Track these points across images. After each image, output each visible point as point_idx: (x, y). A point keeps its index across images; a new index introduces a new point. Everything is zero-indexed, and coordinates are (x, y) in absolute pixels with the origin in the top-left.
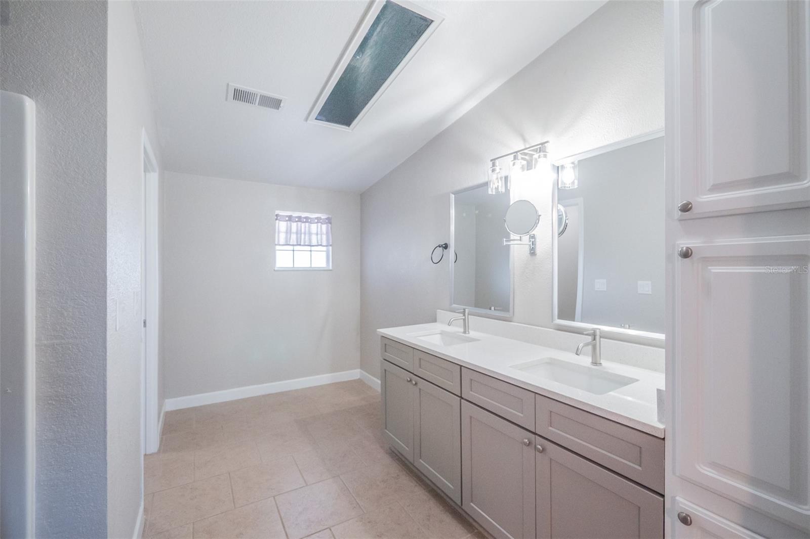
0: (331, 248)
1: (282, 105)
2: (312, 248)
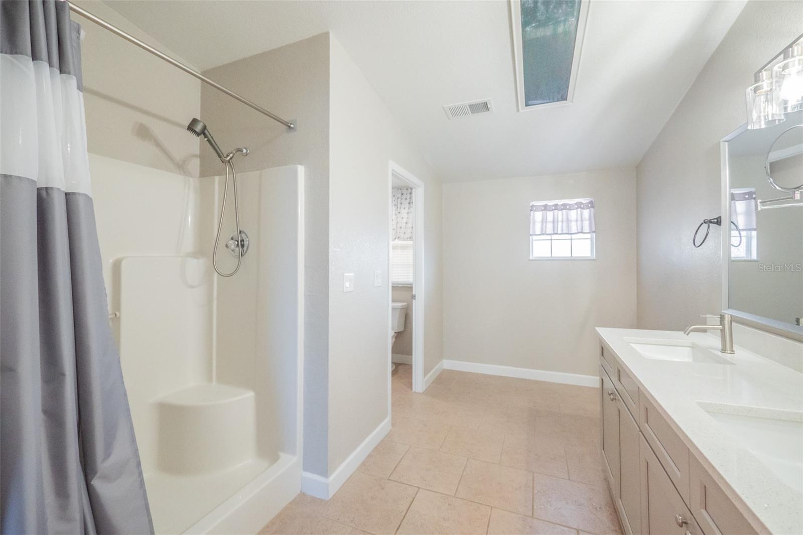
0: (594, 234)
1: (489, 106)
2: (572, 236)
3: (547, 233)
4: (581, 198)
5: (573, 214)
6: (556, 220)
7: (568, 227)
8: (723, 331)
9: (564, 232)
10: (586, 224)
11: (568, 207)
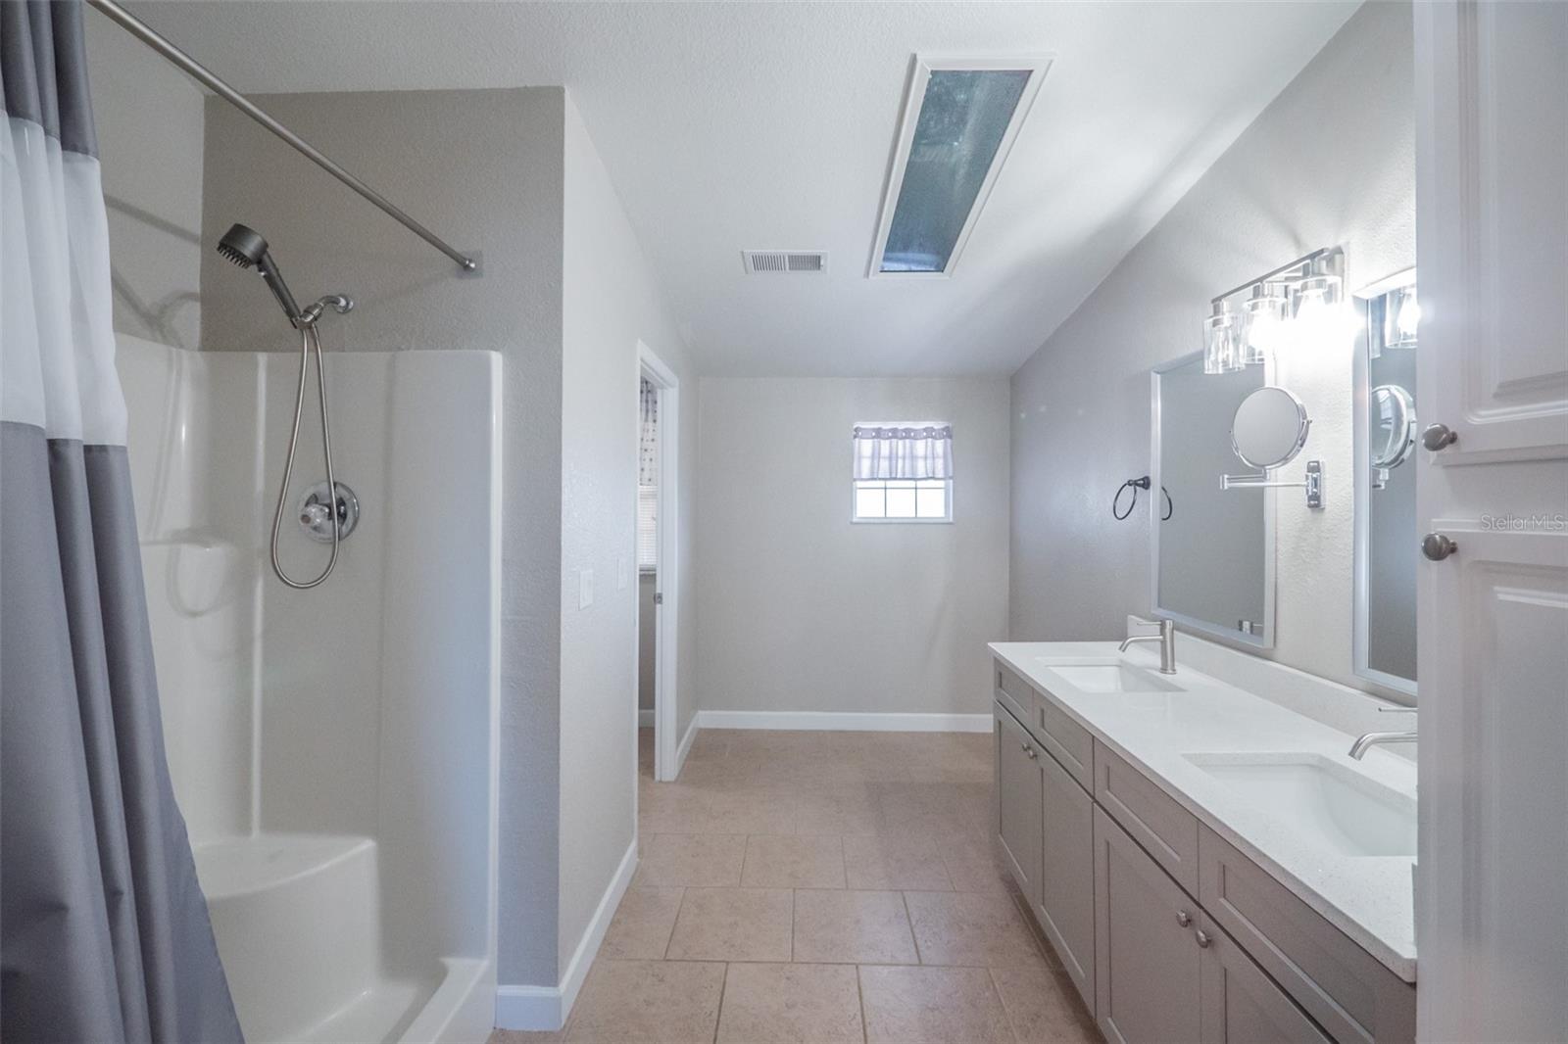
0: (951, 481)
1: (822, 263)
2: (918, 483)
3: (880, 476)
4: (933, 420)
5: (920, 446)
6: (894, 455)
7: (913, 468)
8: (1163, 642)
9: (906, 476)
10: (940, 463)
11: (912, 434)
